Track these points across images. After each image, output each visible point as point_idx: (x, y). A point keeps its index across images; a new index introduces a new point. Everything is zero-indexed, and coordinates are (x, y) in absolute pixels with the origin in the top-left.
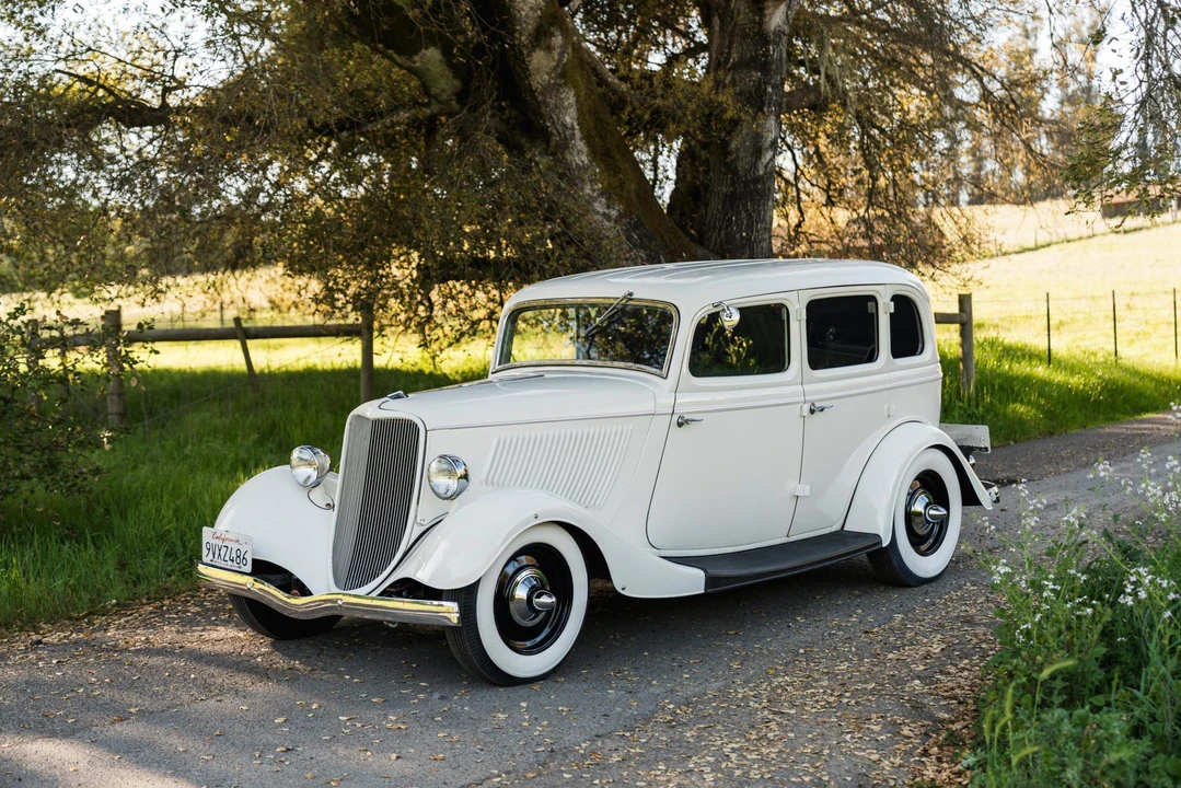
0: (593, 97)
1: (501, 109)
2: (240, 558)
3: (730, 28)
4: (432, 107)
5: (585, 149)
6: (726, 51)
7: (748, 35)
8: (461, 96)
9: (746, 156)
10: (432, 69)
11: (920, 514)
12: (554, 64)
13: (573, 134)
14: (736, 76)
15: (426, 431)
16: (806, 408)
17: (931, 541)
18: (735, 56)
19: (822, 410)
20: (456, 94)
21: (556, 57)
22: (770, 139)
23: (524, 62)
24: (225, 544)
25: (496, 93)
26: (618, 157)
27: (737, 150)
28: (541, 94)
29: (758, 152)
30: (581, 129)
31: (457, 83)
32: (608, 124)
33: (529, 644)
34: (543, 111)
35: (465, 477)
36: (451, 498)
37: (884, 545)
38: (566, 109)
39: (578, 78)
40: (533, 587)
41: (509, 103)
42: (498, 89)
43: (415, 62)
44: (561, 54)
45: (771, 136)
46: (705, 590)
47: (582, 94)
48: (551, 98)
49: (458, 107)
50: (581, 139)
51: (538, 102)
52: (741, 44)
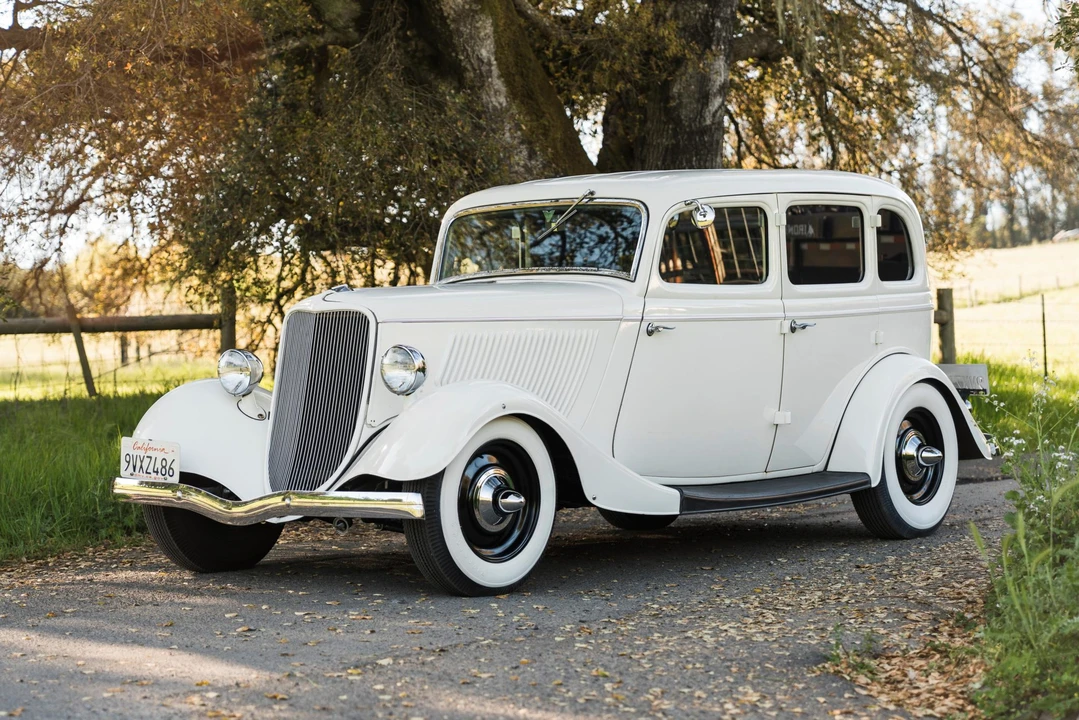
0: (513, 28)
1: (406, 39)
2: (167, 469)
4: (326, 35)
5: (503, 89)
8: (361, 22)
9: (691, 103)
11: (911, 458)
13: (490, 71)
14: (679, 8)
15: (377, 323)
16: (786, 325)
17: (925, 487)
19: (804, 327)
20: (354, 20)
22: (718, 83)
24: (149, 453)
25: (401, 19)
26: (541, 99)
27: (680, 95)
28: (454, 21)
29: (704, 98)
30: (499, 65)
31: (356, 7)
32: (530, 60)
33: (497, 551)
34: (455, 42)
35: (423, 370)
36: (407, 393)
37: (874, 485)
38: (482, 40)
39: (496, 4)
40: (499, 487)
41: (415, 32)
42: (403, 15)
45: (720, 80)
46: (681, 511)
47: (501, 24)
48: (465, 26)
49: (356, 35)
50: (499, 77)
51: (450, 31)
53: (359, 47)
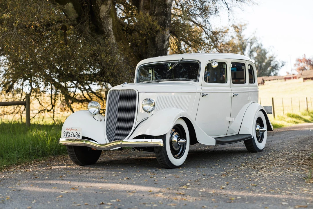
0: (117, 22)
1: (90, 24)
3: (155, 3)
5: (114, 38)
6: (154, 10)
7: (161, 5)
8: (78, 19)
9: (160, 43)
10: (69, 10)
11: (258, 131)
12: (107, 9)
13: (111, 33)
14: (157, 17)
15: (139, 93)
16: (232, 94)
18: (156, 11)
20: (76, 18)
21: (108, 7)
22: (167, 37)
23: (98, 8)
24: (72, 131)
27: (158, 40)
28: (103, 19)
29: (164, 41)
30: (113, 31)
31: (77, 15)
33: (177, 155)
34: (103, 25)
36: (150, 112)
37: (252, 138)
38: (109, 24)
39: (113, 15)
40: (178, 137)
41: (92, 22)
42: (89, 17)
43: (65, 7)
44: (110, 7)
47: (114, 20)
48: (105, 21)
49: (77, 23)
50: (113, 34)
51: (101, 22)
52: (159, 8)
53: (78, 26)
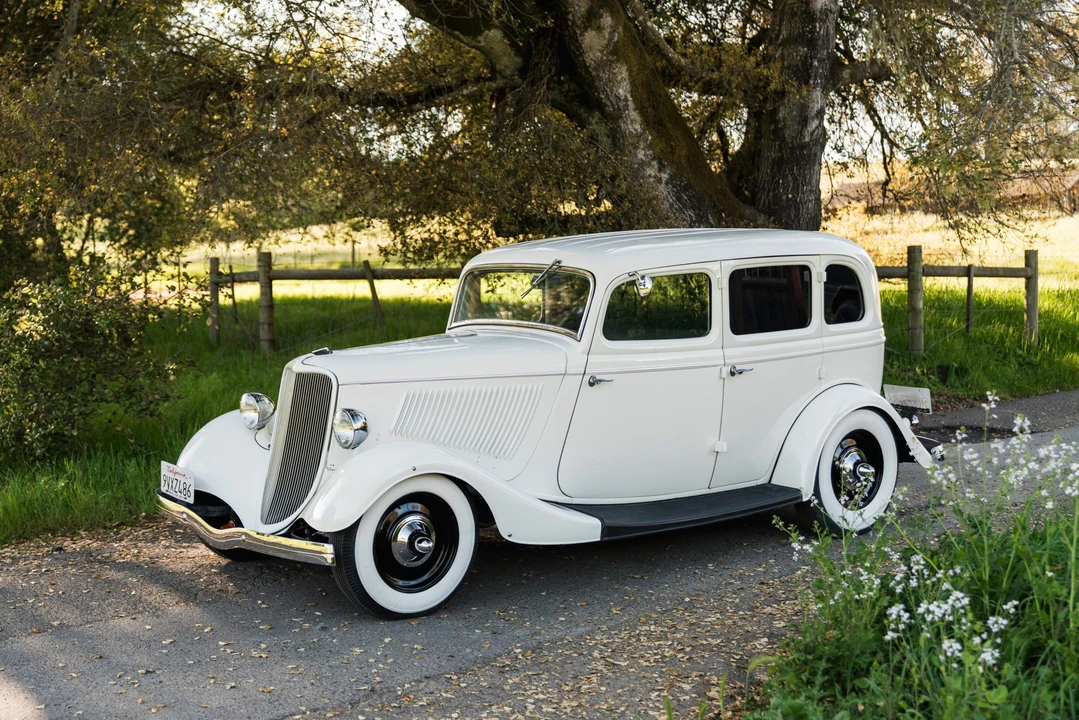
0: (646, 72)
1: (561, 83)
2: (186, 490)
4: (498, 81)
5: (638, 118)
6: (777, 28)
7: (796, 13)
8: (523, 71)
9: (793, 125)
10: (496, 47)
12: (605, 42)
13: (628, 106)
14: (785, 51)
15: (338, 387)
16: (726, 370)
18: (784, 33)
19: (741, 373)
20: (518, 70)
21: (607, 36)
22: (816, 109)
23: (577, 41)
24: (177, 477)
25: (554, 68)
26: (669, 125)
27: (784, 118)
28: (595, 69)
29: (804, 121)
30: (634, 100)
31: (518, 60)
32: (660, 96)
33: (413, 583)
34: (597, 84)
35: (364, 428)
36: (351, 447)
37: (805, 499)
38: (619, 82)
39: (630, 54)
40: (416, 532)
41: (568, 77)
42: (556, 65)
43: (479, 42)
44: (612, 33)
45: (817, 106)
46: (601, 538)
47: (635, 69)
48: (604, 73)
49: (520, 81)
50: (635, 110)
51: (592, 77)
52: (790, 22)
